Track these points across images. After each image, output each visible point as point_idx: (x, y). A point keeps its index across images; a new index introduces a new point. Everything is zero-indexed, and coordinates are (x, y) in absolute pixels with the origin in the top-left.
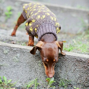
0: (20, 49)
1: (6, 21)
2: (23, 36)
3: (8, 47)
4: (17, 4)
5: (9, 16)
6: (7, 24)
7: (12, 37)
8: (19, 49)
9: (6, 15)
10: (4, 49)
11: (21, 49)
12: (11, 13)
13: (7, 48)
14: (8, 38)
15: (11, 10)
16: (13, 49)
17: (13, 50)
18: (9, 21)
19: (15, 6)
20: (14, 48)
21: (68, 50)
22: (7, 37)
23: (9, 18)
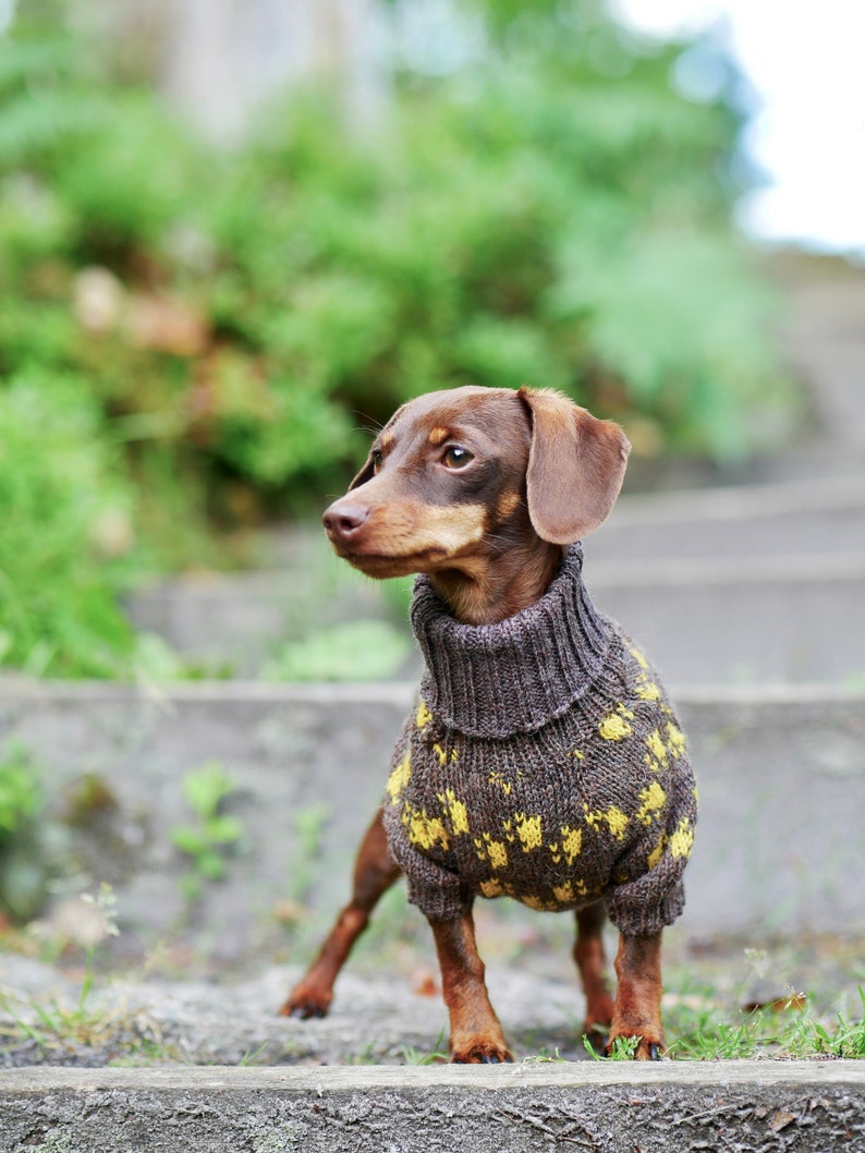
0: (407, 1094)
1: (195, 917)
2: (390, 1011)
3: (292, 1095)
4: (271, 733)
5: (211, 865)
6: (205, 943)
7: (294, 1022)
8: (391, 1101)
9: (186, 859)
10: (253, 1120)
11: (410, 1098)
12: (229, 828)
13: (284, 1104)
14: (260, 1036)
15: (223, 807)
16: (344, 1109)
17: (337, 1116)
18: (222, 906)
19: (260, 756)
20: (344, 1096)
21: (848, 1049)
22: (249, 1032)
23: (219, 881)
